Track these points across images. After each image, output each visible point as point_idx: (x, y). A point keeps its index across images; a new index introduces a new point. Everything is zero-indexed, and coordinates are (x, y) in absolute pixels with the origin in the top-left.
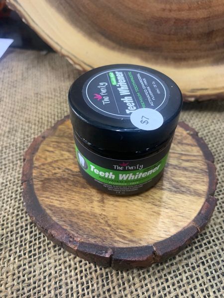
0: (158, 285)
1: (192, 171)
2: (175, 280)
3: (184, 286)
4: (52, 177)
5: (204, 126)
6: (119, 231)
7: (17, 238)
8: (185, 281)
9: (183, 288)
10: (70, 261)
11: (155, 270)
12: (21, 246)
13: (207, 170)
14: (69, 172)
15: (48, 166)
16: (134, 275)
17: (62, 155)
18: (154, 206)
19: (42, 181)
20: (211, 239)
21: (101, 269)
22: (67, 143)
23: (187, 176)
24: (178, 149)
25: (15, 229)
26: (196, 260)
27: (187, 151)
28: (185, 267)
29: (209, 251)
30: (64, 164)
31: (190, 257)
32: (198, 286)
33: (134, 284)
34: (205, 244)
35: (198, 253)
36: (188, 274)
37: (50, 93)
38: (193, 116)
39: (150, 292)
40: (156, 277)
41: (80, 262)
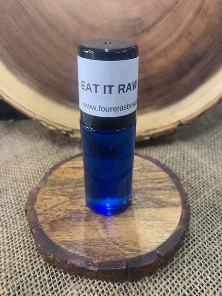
0: (168, 284)
1: (165, 189)
2: (179, 276)
3: (187, 278)
4: (57, 219)
5: (161, 156)
6: (127, 246)
7: (36, 281)
8: (186, 274)
9: (187, 280)
10: (90, 286)
11: (161, 272)
12: (42, 286)
13: (176, 187)
14: (70, 212)
15: (50, 211)
16: (147, 282)
17: (59, 200)
18: (146, 222)
19: (48, 224)
20: (195, 238)
21: (119, 285)
22: (60, 189)
23: (163, 193)
24: (150, 176)
25: (32, 274)
26: (189, 256)
27: (156, 176)
28: (183, 264)
29: (196, 247)
30: (64, 206)
31: (184, 255)
32: (197, 275)
33: (150, 289)
34: (192, 243)
35: (189, 250)
36: (187, 268)
37: (28, 153)
38: (150, 151)
39: (164, 291)
40: (164, 277)
41: (100, 284)
